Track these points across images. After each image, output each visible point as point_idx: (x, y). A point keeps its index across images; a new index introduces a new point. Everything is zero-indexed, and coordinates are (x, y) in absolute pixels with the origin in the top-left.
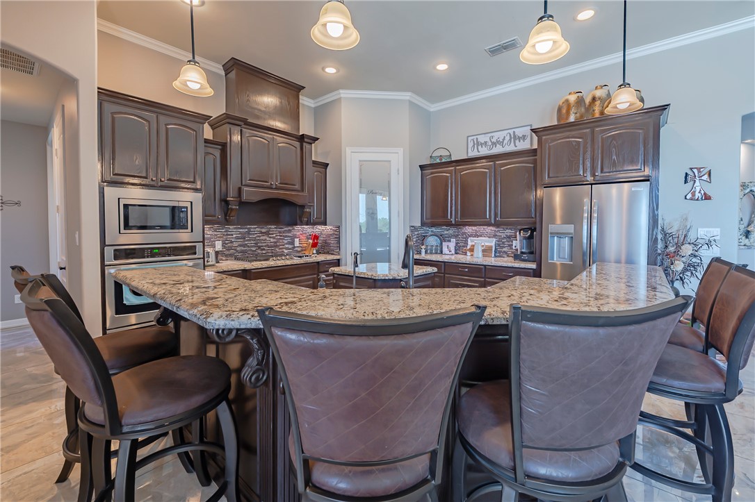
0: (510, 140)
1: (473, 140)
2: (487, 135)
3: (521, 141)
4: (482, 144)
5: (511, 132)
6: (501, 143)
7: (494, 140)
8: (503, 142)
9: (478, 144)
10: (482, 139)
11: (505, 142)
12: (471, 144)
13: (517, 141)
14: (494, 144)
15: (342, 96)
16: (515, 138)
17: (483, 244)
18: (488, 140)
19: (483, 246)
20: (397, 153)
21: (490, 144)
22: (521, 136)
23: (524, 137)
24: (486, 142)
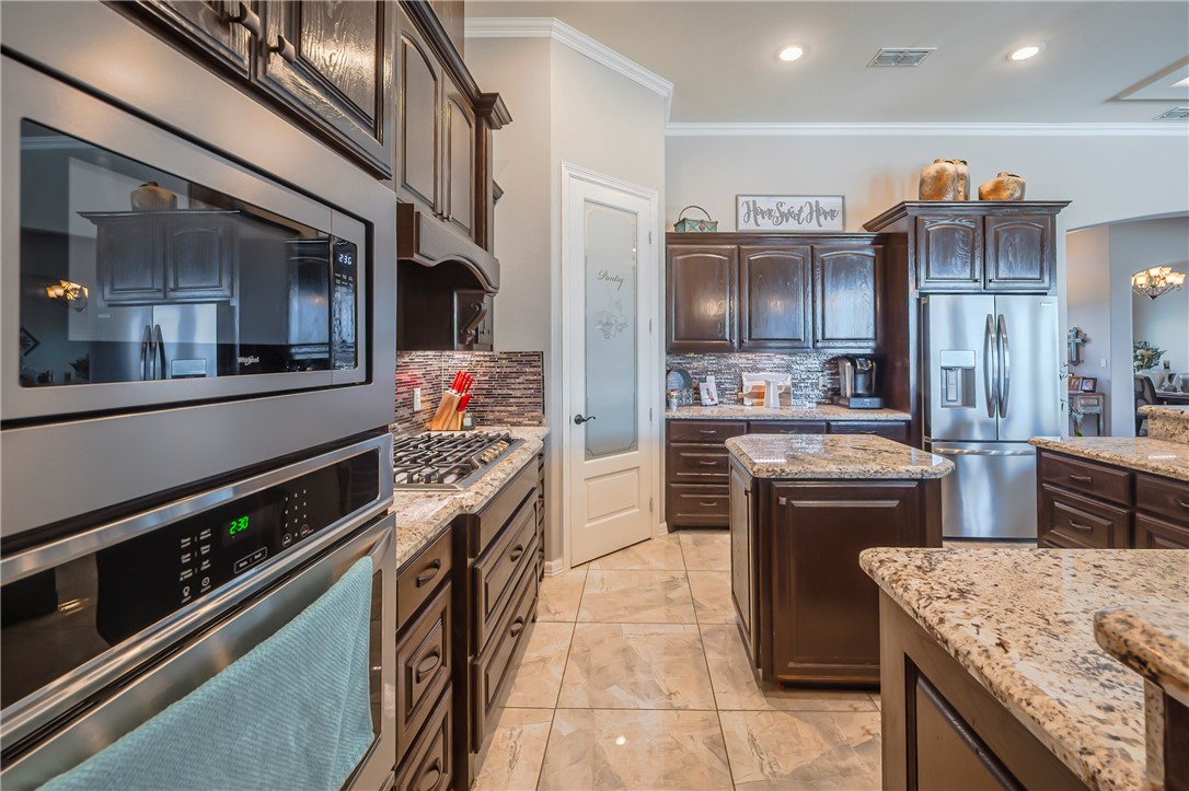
0: (811, 213)
1: (747, 203)
2: (772, 199)
3: (829, 218)
4: (763, 213)
5: (813, 200)
6: (797, 217)
7: (784, 209)
8: (799, 215)
9: (757, 211)
10: (763, 204)
11: (803, 215)
12: (743, 210)
13: (822, 218)
14: (785, 216)
15: (554, 34)
16: (818, 212)
17: (781, 384)
18: (775, 208)
19: (780, 388)
20: (648, 199)
21: (777, 214)
22: (828, 210)
23: (832, 213)
24: (770, 211)
